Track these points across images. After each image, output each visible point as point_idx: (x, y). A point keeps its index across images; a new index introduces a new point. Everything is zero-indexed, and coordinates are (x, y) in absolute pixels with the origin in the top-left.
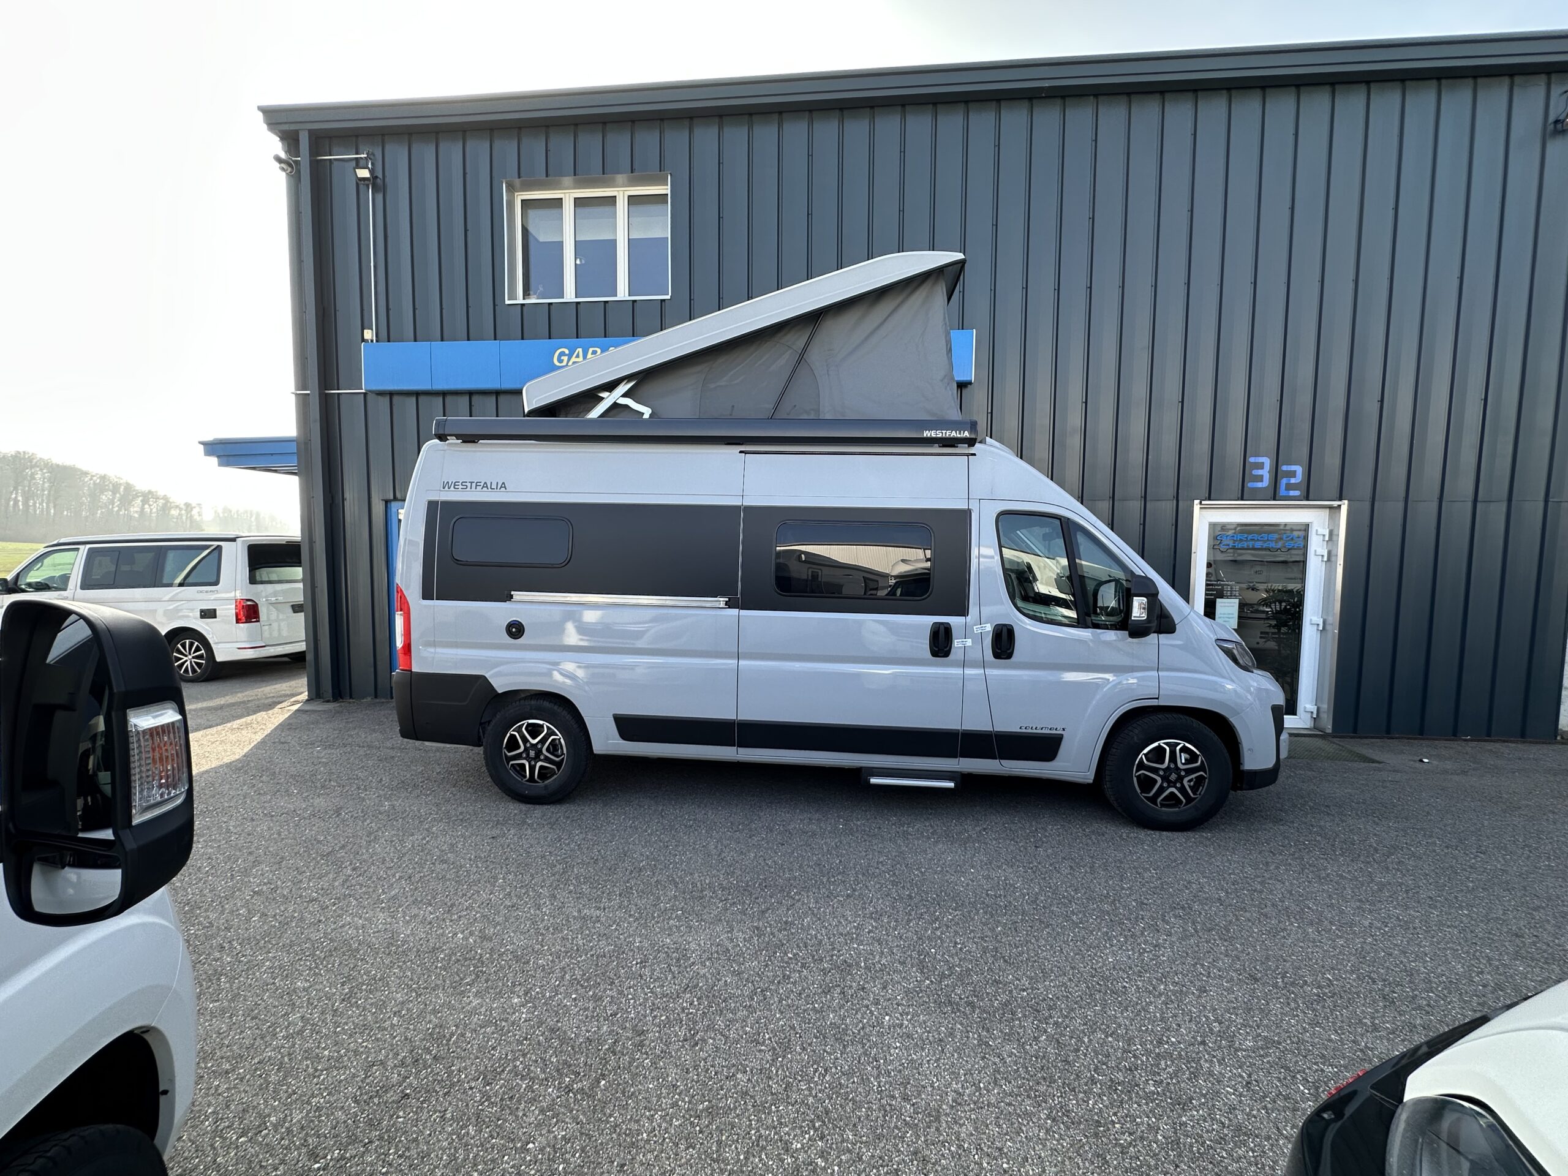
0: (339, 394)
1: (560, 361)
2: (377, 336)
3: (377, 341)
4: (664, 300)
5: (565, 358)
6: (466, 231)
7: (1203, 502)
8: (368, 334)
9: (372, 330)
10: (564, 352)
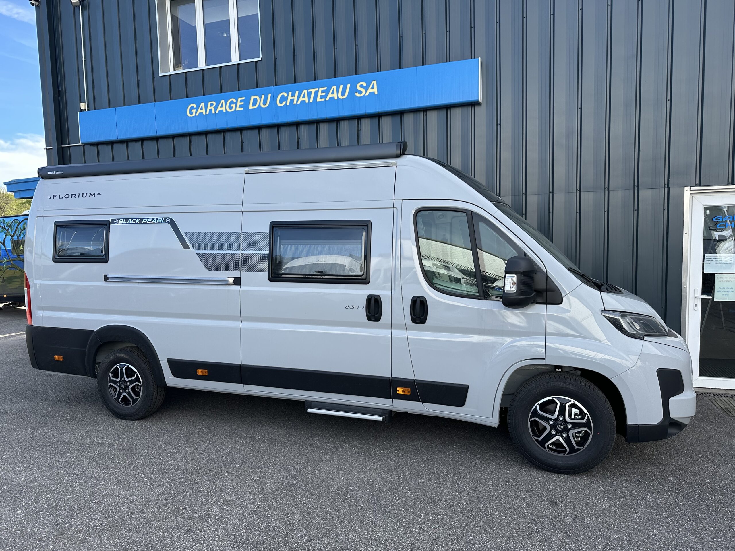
0: (69, 147)
1: (191, 113)
2: (88, 107)
3: (88, 110)
4: (257, 62)
5: (194, 111)
6: (135, 28)
7: (692, 188)
8: (83, 106)
9: (85, 103)
10: (193, 107)
